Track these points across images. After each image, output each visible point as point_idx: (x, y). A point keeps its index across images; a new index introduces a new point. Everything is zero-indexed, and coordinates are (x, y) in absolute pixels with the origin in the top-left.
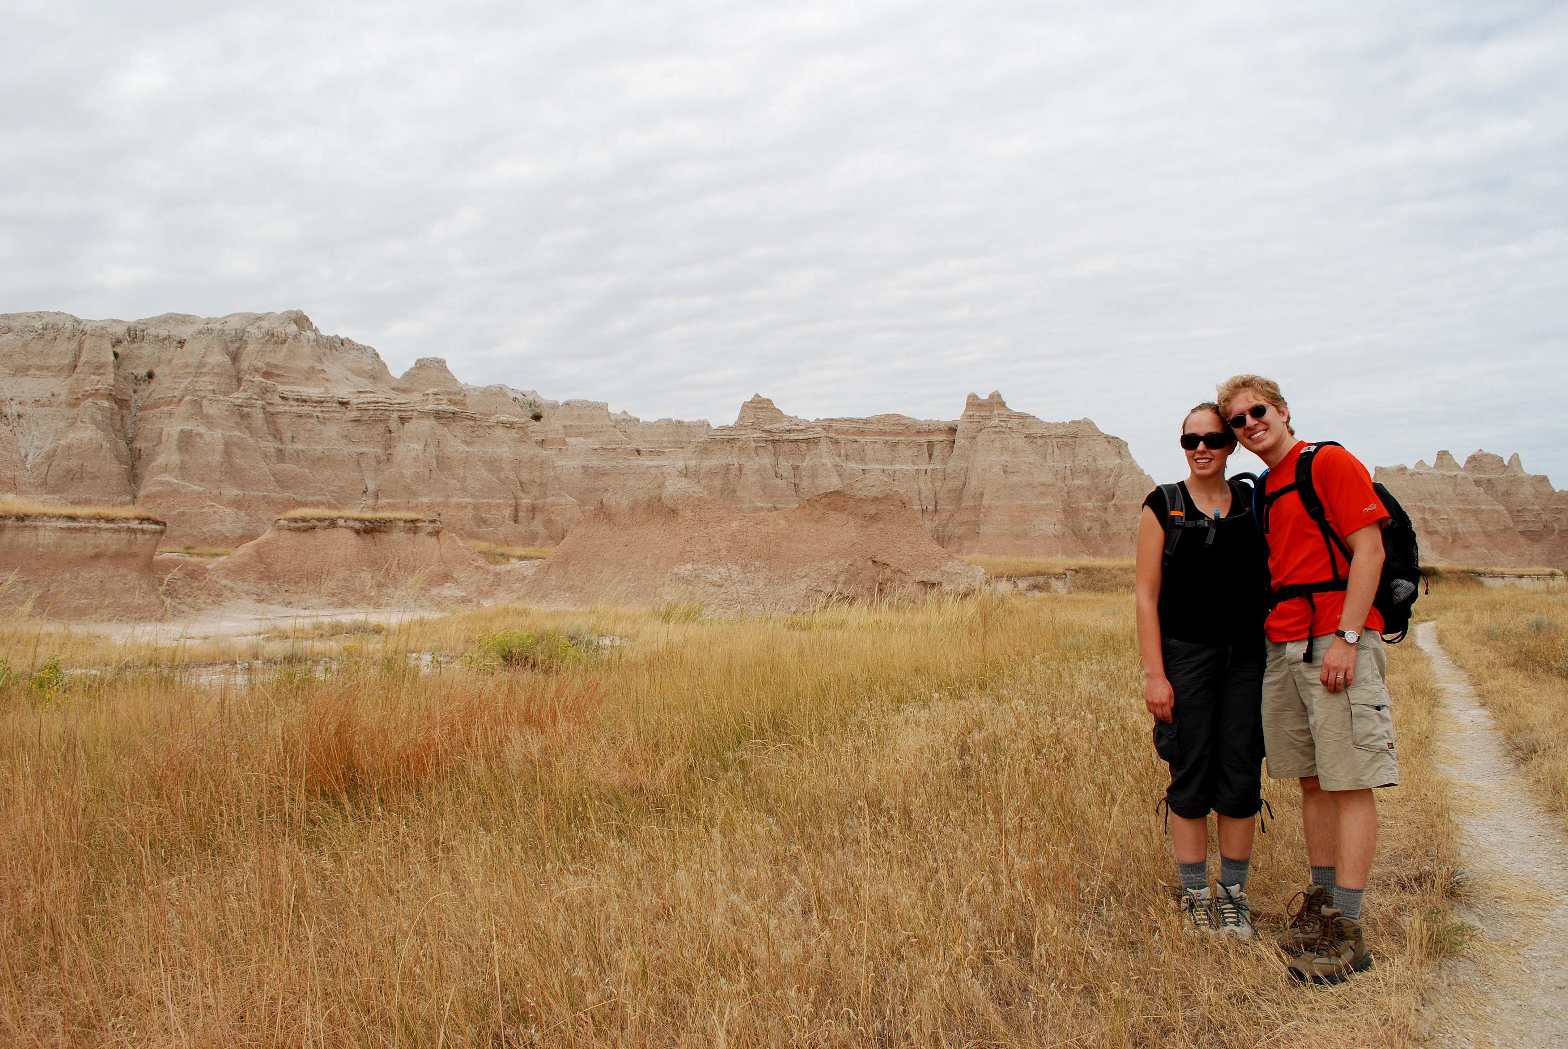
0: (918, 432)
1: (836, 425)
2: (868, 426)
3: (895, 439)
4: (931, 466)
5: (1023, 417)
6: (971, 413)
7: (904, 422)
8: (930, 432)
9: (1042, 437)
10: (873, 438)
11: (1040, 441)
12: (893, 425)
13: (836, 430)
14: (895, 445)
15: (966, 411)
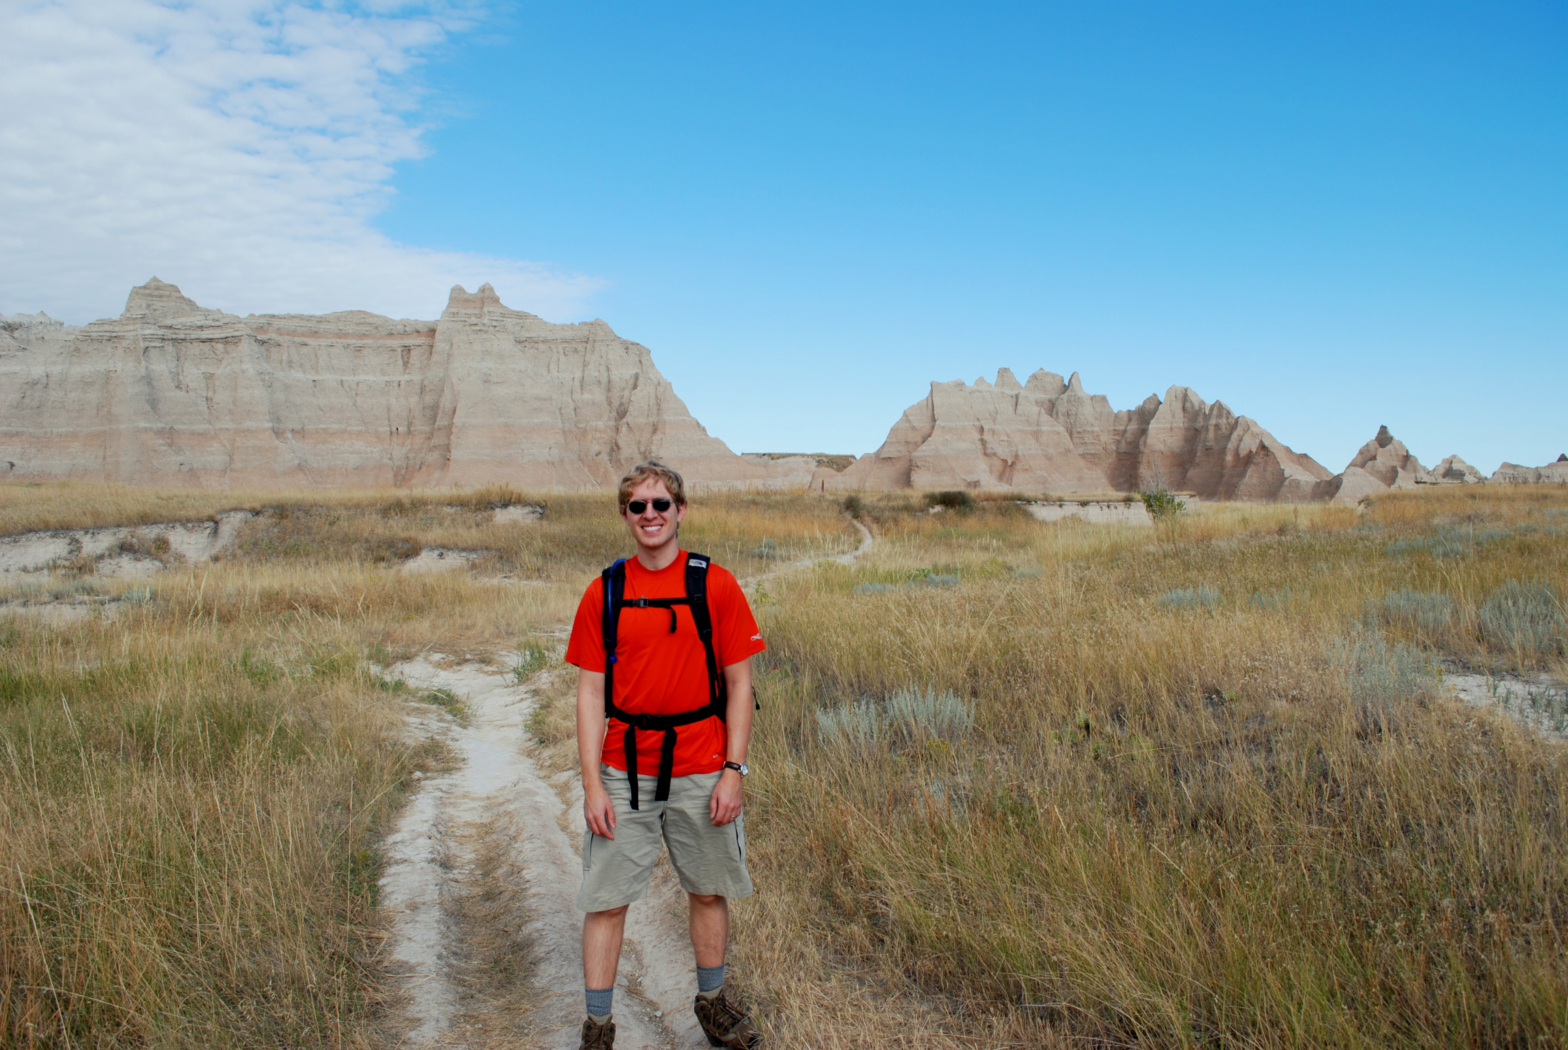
0: (391, 334)
1: (276, 323)
2: (323, 326)
3: (359, 343)
4: (407, 377)
5: (521, 316)
6: (455, 310)
7: (371, 320)
8: (405, 334)
9: (545, 341)
10: (329, 342)
11: (542, 347)
12: (358, 324)
13: (279, 329)
14: (359, 349)
15: (448, 307)
